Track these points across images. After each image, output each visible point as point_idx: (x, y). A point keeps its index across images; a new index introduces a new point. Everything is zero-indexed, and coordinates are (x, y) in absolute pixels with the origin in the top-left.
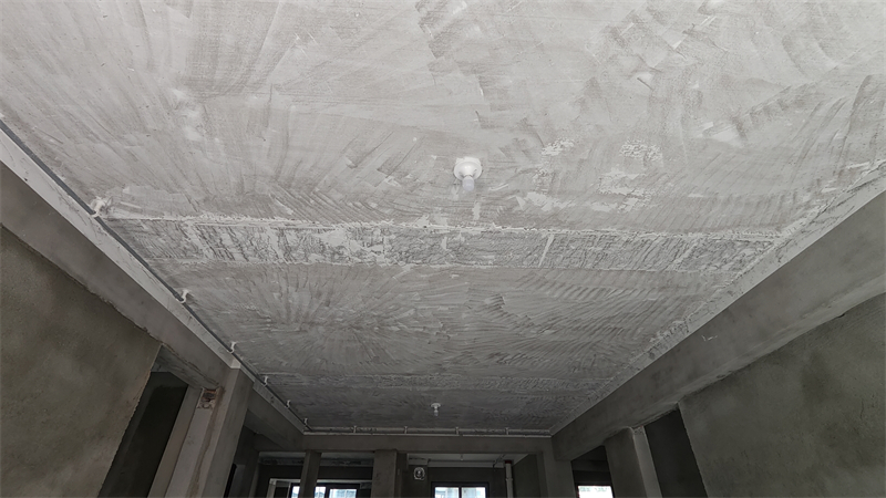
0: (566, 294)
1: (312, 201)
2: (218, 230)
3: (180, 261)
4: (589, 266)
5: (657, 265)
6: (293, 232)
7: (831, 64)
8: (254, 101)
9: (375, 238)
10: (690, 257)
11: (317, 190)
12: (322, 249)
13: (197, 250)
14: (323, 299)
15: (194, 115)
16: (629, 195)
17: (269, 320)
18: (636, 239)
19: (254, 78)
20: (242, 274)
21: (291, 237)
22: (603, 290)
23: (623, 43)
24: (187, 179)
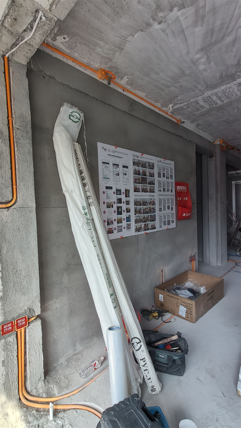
2: (211, 96)
3: (196, 113)
8: (229, 39)
13: (202, 107)
15: (203, 60)
17: (232, 121)
19: (229, 30)
20: (220, 108)
24: (199, 84)
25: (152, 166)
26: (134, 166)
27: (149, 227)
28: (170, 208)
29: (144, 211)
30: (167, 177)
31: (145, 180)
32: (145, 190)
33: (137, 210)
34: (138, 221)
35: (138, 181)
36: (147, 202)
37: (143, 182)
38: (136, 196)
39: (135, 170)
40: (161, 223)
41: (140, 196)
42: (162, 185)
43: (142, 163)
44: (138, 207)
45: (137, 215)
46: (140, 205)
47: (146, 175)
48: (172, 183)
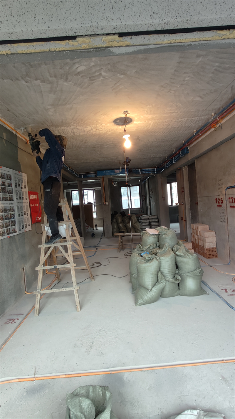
0: (159, 134)
1: (82, 122)
4: (165, 127)
5: (186, 125)
6: (76, 129)
7: (221, 85)
9: (100, 128)
10: (196, 122)
11: (84, 120)
12: (84, 131)
14: (84, 142)
15: (52, 110)
16: (173, 112)
18: (178, 120)
21: (75, 130)
22: (171, 132)
23: (165, 88)
24: (47, 121)
25: (9, 178)
27: (11, 231)
28: (26, 214)
29: (5, 217)
30: (21, 187)
31: (4, 190)
32: (5, 199)
34: (1, 226)
36: (8, 209)
37: (3, 192)
40: (20, 227)
41: (2, 204)
42: (19, 194)
43: (1, 175)
44: (1, 214)
46: (2, 212)
47: (5, 185)
48: (26, 192)
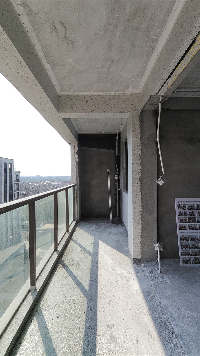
26: (179, 210)
29: (193, 245)
31: (192, 219)
32: (194, 228)
33: (184, 245)
34: (185, 254)
35: (184, 221)
36: (197, 238)
37: (191, 222)
38: (182, 233)
39: (180, 213)
41: (187, 233)
43: (189, 206)
44: (185, 242)
45: (184, 249)
46: (188, 240)
47: (194, 215)
